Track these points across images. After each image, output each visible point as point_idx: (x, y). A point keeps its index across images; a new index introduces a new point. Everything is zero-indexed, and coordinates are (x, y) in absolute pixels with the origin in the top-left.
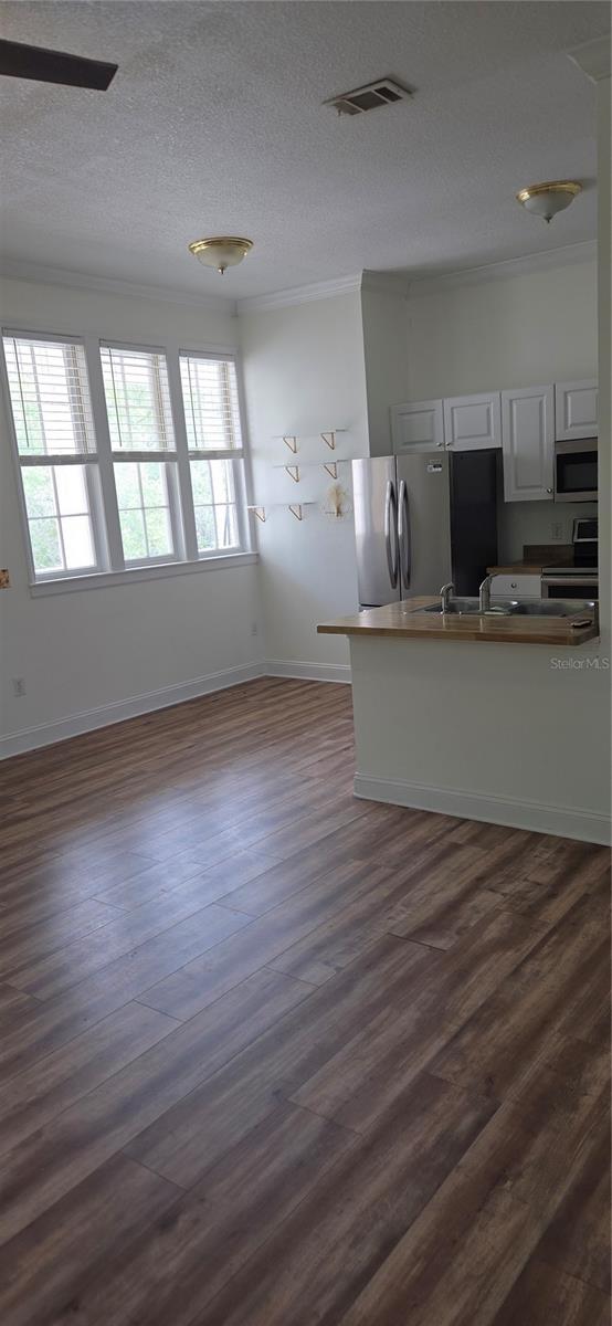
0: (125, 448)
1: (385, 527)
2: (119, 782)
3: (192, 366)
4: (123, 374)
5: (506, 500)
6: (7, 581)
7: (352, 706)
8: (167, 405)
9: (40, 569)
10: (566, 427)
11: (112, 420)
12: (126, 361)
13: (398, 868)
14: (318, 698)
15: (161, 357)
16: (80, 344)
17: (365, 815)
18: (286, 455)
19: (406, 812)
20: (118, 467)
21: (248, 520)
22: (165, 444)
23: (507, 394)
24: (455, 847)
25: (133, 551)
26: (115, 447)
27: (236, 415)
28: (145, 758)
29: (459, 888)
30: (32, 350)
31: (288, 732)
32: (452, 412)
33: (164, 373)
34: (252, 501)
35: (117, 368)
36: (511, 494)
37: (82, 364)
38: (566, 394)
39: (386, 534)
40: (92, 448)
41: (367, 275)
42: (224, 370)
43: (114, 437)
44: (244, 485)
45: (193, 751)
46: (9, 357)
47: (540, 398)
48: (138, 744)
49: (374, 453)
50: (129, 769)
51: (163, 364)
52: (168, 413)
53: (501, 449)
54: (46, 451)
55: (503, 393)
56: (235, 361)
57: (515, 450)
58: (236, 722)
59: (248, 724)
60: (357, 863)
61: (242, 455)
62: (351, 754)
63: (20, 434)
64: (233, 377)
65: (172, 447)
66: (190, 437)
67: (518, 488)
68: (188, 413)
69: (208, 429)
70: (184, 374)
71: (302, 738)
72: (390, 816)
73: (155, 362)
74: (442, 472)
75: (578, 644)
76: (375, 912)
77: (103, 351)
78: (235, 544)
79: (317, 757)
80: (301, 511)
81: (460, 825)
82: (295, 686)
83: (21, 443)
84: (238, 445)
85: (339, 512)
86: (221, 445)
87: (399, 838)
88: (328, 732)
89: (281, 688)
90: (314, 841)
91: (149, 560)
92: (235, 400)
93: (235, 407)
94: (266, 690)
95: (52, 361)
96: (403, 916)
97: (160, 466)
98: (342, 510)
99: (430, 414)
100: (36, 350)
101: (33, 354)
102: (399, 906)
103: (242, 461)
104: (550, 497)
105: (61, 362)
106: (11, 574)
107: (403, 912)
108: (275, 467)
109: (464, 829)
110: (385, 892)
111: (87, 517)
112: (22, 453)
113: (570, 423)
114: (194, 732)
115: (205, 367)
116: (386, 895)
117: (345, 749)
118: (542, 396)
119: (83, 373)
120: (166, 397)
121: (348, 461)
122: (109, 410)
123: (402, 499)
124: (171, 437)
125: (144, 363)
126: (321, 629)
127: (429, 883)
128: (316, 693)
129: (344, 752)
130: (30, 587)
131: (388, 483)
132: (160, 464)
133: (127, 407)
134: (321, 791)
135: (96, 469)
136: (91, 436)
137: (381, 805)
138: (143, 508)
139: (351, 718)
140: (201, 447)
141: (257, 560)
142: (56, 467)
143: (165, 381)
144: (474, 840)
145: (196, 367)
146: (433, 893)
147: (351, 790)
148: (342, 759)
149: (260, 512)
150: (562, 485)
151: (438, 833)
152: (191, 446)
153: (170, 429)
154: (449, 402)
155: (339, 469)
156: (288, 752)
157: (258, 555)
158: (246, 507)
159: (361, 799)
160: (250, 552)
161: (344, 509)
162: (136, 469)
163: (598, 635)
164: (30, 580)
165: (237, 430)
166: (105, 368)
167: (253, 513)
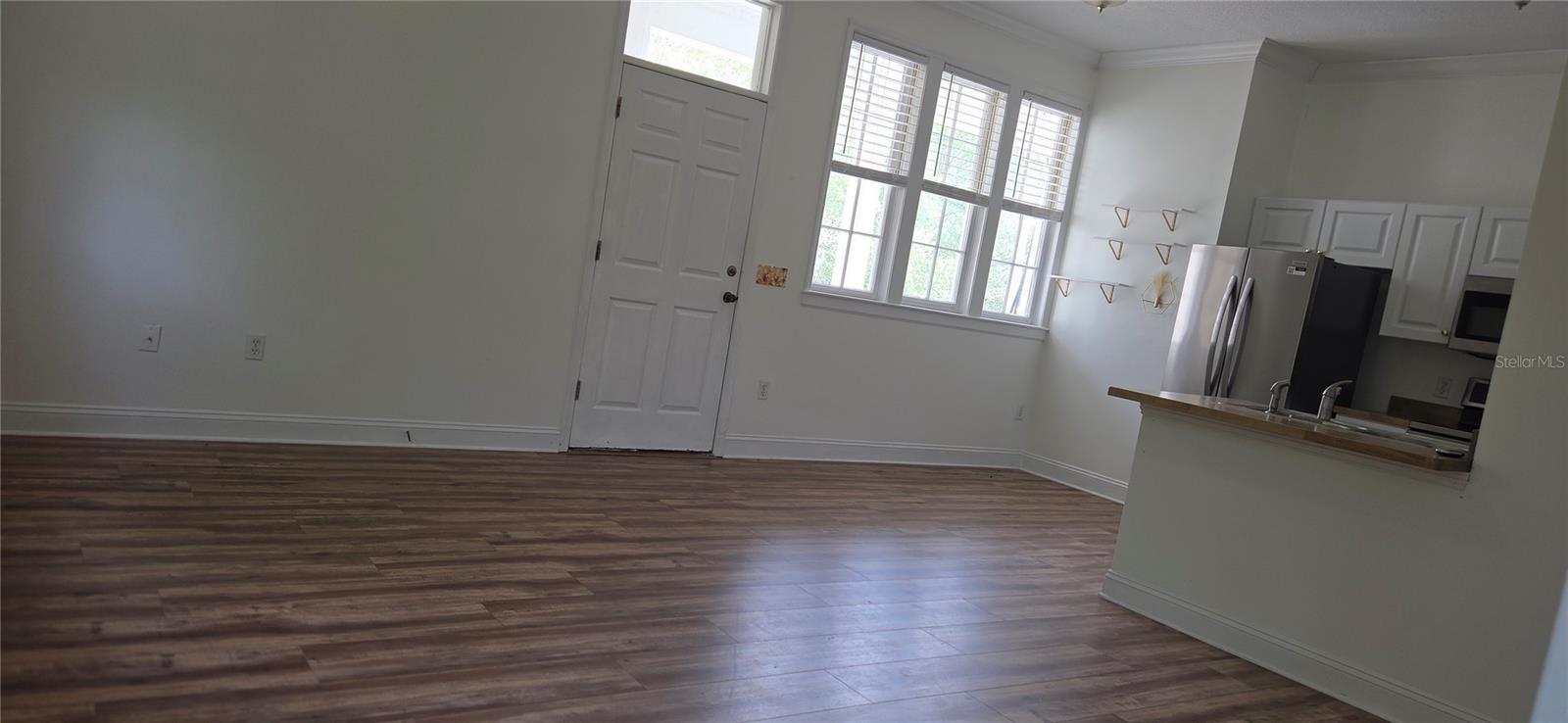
0: (938, 179)
1: (1211, 334)
2: (842, 508)
3: (1033, 111)
4: (958, 102)
5: (1381, 333)
6: (784, 281)
7: (1119, 523)
8: (995, 145)
9: (818, 278)
10: (1486, 260)
11: (933, 147)
12: (965, 90)
13: (1137, 669)
14: (1076, 504)
15: (1003, 95)
16: (924, 63)
17: (1110, 615)
18: (1113, 227)
19: (1160, 627)
20: (925, 197)
21: (1048, 287)
22: (979, 185)
23: (1415, 209)
24: (1216, 674)
25: (914, 288)
26: (928, 175)
27: (1066, 174)
28: (869, 497)
29: (1209, 708)
30: (875, 59)
31: (1034, 522)
32: (1336, 218)
33: (1001, 112)
34: (1057, 269)
35: (954, 96)
36: (1391, 325)
37: (921, 84)
38: (1496, 221)
39: (1213, 340)
40: (904, 170)
41: (1269, 46)
42: (1067, 124)
43: (930, 165)
44: (1053, 252)
45: (922, 507)
46: (852, 62)
47: (1458, 221)
48: (864, 484)
49: (1224, 240)
50: (853, 501)
51: (1003, 103)
52: (993, 154)
53: (1389, 272)
54: (858, 163)
55: (1409, 205)
56: (1082, 116)
57: (1410, 277)
58: (974, 497)
59: (990, 502)
60: (1090, 649)
61: (1061, 219)
62: (1106, 561)
63: (839, 140)
64: (1074, 133)
65: (986, 191)
66: (1009, 185)
67: (1402, 321)
68: (1014, 159)
69: (1031, 182)
70: (1022, 117)
71: (1050, 532)
72: (1140, 624)
73: (995, 99)
74: (1306, 277)
75: (1439, 469)
76: (1101, 693)
77: (946, 75)
78: (1022, 311)
79: (1062, 552)
80: (1111, 293)
81: (1224, 658)
82: (1050, 486)
83: (838, 149)
84: (1060, 207)
85: (1159, 302)
86: (1041, 202)
87: (1145, 645)
88: (1081, 536)
89: (1036, 485)
90: (1043, 617)
91: (927, 302)
92: (1069, 158)
93: (1068, 165)
94: (1015, 481)
95: (892, 74)
96: (1134, 707)
97: (969, 206)
98: (1164, 298)
99: (1305, 214)
100: (880, 60)
101: (875, 62)
102: (1130, 698)
103: (1059, 224)
104: (1444, 341)
105: (899, 77)
106: (789, 275)
107: (1135, 704)
108: (1095, 238)
109: (1230, 663)
110: (1118, 682)
111: (877, 240)
112: (836, 158)
113: (1493, 256)
114: (926, 492)
115: (1048, 117)
116: (1118, 684)
117: (1099, 555)
118: (1464, 218)
119: (919, 93)
120: (996, 137)
121: (1186, 248)
122: (933, 137)
123: (1244, 300)
124: (989, 180)
125: (983, 96)
126: (1113, 392)
127: (1173, 692)
128: (1075, 500)
129: (1097, 558)
130: (803, 293)
131: (1232, 277)
132: (968, 204)
133: (952, 138)
134: (1061, 580)
135: (902, 193)
136: (907, 157)
137: (1133, 614)
138: (937, 247)
139: (1116, 532)
140: (1017, 198)
141: (1045, 338)
142: (863, 180)
143: (999, 120)
144: (1239, 675)
145: (1037, 113)
146: (1176, 701)
147: (1098, 590)
148: (1093, 562)
149: (1063, 285)
150: (1463, 329)
151: (1196, 657)
152: (1008, 194)
153: (990, 171)
154: (1334, 205)
155: (1172, 254)
156: (1030, 538)
157: (1048, 331)
158: (1049, 276)
159: (1108, 601)
160: (1039, 326)
161: (1167, 300)
162: (942, 203)
163: (1469, 471)
164: (805, 287)
165: (1063, 190)
166: (943, 93)
167: (1055, 284)
